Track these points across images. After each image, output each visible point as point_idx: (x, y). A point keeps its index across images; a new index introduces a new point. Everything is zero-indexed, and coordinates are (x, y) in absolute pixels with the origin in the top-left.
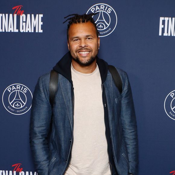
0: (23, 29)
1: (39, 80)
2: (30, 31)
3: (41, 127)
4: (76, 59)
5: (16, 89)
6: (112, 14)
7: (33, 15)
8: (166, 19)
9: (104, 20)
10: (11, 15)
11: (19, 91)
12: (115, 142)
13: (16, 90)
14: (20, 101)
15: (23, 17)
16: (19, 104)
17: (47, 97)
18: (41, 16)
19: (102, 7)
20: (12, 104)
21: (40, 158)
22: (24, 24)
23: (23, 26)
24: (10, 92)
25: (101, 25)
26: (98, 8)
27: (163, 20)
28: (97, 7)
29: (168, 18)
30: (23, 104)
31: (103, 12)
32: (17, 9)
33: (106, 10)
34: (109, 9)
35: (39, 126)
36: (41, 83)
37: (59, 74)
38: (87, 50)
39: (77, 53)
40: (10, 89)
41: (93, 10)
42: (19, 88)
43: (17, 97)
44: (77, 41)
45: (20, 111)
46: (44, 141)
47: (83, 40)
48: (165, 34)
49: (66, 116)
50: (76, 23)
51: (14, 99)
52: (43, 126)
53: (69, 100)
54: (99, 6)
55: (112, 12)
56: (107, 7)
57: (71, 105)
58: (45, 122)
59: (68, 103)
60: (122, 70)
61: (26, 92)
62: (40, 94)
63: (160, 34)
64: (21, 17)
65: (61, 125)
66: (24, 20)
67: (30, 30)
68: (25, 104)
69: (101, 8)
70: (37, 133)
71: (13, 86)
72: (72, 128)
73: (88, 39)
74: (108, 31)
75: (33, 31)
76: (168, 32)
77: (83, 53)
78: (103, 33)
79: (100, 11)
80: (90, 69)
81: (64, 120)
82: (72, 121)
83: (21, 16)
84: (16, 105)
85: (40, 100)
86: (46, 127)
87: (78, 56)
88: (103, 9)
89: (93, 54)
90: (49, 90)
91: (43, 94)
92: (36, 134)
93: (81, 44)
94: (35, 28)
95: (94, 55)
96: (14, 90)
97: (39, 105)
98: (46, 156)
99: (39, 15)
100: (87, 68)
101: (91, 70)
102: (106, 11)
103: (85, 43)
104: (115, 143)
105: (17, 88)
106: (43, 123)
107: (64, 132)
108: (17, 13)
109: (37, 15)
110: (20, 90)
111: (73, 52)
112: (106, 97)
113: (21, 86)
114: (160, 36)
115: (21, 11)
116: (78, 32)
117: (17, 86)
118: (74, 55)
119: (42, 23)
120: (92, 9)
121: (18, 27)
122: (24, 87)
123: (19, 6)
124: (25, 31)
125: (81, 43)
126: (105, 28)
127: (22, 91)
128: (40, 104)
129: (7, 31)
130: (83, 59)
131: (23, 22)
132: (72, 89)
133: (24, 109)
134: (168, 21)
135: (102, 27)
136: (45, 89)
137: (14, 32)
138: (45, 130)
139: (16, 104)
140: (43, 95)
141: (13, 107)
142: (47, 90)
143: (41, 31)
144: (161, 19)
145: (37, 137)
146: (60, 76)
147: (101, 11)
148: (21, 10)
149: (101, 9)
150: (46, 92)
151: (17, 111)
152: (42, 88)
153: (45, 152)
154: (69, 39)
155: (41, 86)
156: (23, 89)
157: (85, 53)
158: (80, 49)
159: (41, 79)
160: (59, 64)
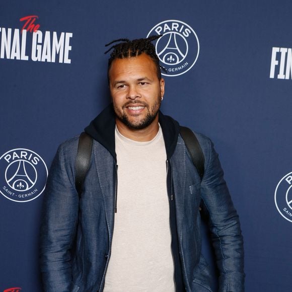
0: (36, 56)
1: (59, 149)
2: (49, 60)
3: (60, 230)
4: (122, 118)
5: (19, 157)
6: (191, 38)
7: (55, 34)
8: (283, 51)
9: (178, 48)
10: (17, 31)
11: (24, 161)
12: (187, 261)
13: (20, 159)
14: (26, 179)
15: (38, 35)
16: (23, 183)
17: (71, 179)
18: (70, 35)
19: (175, 26)
20: (11, 183)
21: (55, 287)
22: (39, 47)
23: (37, 51)
24: (9, 162)
25: (171, 57)
26: (168, 28)
27: (277, 53)
28: (166, 25)
29: (287, 49)
30: (30, 185)
31: (176, 34)
32: (29, 20)
33: (180, 31)
34: (186, 30)
35: (56, 229)
36: (62, 154)
37: (94, 141)
38: (139, 104)
39: (125, 109)
40: (8, 157)
41: (159, 30)
42: (25, 156)
43: (21, 172)
44: (123, 88)
45: (24, 196)
46: (65, 255)
47: (133, 86)
48: (281, 76)
49: (102, 214)
50: (120, 57)
51: (15, 175)
52: (64, 230)
53: (109, 186)
54: (170, 24)
55: (191, 34)
56: (183, 26)
57: (112, 194)
58: (67, 223)
59: (107, 191)
60: (203, 136)
61: (36, 163)
62: (60, 175)
63: (272, 76)
64: (35, 35)
65: (94, 228)
66: (40, 41)
67: (49, 58)
68: (34, 184)
69: (173, 27)
70: (54, 241)
71: (15, 153)
72: (110, 234)
73: (140, 84)
74: (183, 67)
75: (53, 61)
76: (285, 73)
77: (134, 108)
78: (174, 70)
79: (171, 33)
80: (147, 135)
81: (99, 220)
82: (111, 223)
83: (34, 33)
84: (18, 186)
85: (60, 183)
86: (69, 231)
87: (126, 113)
88: (177, 30)
89: (150, 110)
90: (75, 168)
91: (65, 173)
92: (51, 243)
93: (129, 93)
94: (57, 56)
95: (153, 111)
96: (16, 158)
97: (58, 192)
98: (66, 284)
99: (66, 33)
100: (142, 133)
101: (149, 135)
102: (181, 33)
103: (136, 91)
104: (187, 264)
105: (22, 155)
106: (64, 224)
107: (98, 241)
108: (29, 28)
109: (63, 34)
110: (27, 160)
111: (117, 107)
112: (173, 183)
113: (29, 153)
114: (272, 79)
115: (35, 26)
116: (123, 73)
117: (22, 152)
118: (120, 112)
119: (70, 48)
120: (157, 29)
121: (28, 52)
122: (34, 155)
123: (31, 17)
124: (39, 60)
125: (129, 91)
126: (178, 62)
127: (30, 161)
128: (60, 191)
129: (8, 57)
130: (134, 118)
131: (38, 44)
132: (115, 167)
133: (32, 193)
134: (287, 54)
135: (174, 60)
136: (69, 167)
137: (20, 61)
138: (66, 236)
139: (18, 183)
140: (65, 176)
141: (13, 188)
142: (73, 167)
143: (68, 61)
144: (275, 50)
145: (52, 249)
146: (96, 144)
147: (173, 32)
148: (35, 23)
149: (173, 29)
150: (70, 171)
151: (20, 196)
152: (64, 164)
153: (64, 277)
154: (111, 86)
155: (62, 159)
156: (32, 158)
157: (137, 108)
158: (128, 103)
159: (62, 147)
160: (94, 123)
